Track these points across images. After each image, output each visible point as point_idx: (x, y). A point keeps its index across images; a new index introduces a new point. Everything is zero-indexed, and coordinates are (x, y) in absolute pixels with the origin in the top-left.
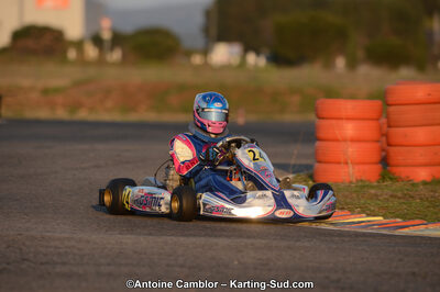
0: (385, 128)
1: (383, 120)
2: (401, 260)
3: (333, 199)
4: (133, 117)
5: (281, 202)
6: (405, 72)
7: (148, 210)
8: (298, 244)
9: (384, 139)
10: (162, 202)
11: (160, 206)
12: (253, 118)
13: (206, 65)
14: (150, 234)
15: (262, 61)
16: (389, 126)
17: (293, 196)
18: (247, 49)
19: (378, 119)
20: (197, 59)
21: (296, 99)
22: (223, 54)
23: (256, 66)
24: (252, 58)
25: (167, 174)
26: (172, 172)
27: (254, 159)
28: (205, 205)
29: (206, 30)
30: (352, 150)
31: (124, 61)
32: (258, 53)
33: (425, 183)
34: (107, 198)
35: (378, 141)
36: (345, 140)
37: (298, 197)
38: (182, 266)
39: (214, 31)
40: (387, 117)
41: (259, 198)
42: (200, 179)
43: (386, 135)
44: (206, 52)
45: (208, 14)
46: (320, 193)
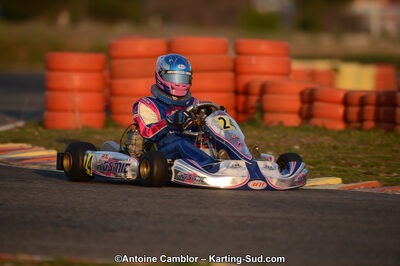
0: (108, 79)
1: (106, 73)
2: (125, 200)
3: (305, 171)
5: (255, 173)
7: (112, 176)
9: (106, 89)
10: (128, 169)
11: (126, 172)
16: (112, 78)
17: (266, 167)
25: (130, 139)
26: (135, 137)
27: (225, 127)
28: (177, 172)
30: (78, 99)
34: (66, 163)
35: (101, 91)
36: (73, 90)
37: (271, 169)
40: (111, 70)
41: (232, 167)
42: (165, 145)
43: (109, 86)
46: (293, 165)
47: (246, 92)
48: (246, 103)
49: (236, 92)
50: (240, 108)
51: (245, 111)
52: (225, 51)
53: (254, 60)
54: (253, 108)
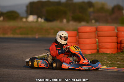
0: (78, 39)
1: (77, 37)
2: (83, 76)
4: (6, 36)
6: (83, 23)
8: (54, 72)
9: (77, 42)
12: (40, 36)
13: (27, 21)
14: (12, 69)
15: (43, 20)
16: (79, 39)
18: (38, 17)
19: (76, 37)
20: (24, 20)
21: (52, 31)
22: (31, 18)
23: (41, 22)
24: (40, 19)
29: (27, 12)
31: (4, 20)
32: (41, 18)
33: (89, 55)
35: (76, 43)
38: (21, 78)
39: (29, 12)
40: (79, 36)
43: (78, 41)
44: (27, 18)
45: (27, 7)
47: (121, 43)
48: (120, 46)
49: (118, 43)
50: (119, 48)
51: (120, 49)
52: (114, 30)
53: (123, 33)
54: (123, 48)
